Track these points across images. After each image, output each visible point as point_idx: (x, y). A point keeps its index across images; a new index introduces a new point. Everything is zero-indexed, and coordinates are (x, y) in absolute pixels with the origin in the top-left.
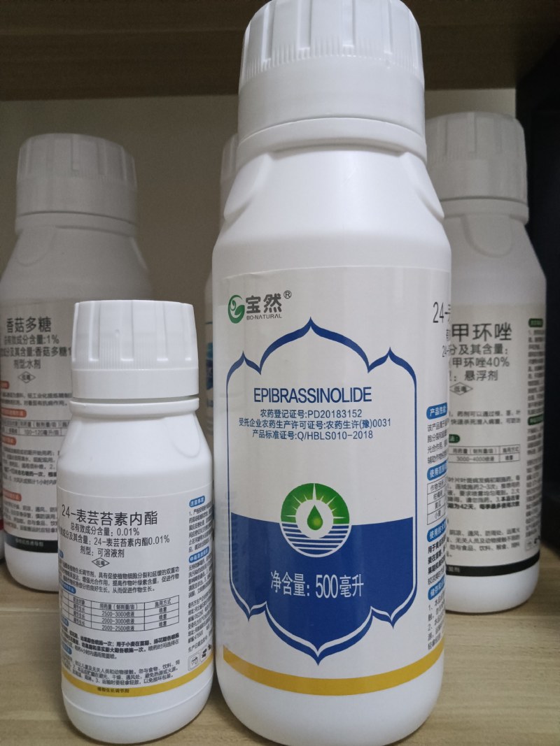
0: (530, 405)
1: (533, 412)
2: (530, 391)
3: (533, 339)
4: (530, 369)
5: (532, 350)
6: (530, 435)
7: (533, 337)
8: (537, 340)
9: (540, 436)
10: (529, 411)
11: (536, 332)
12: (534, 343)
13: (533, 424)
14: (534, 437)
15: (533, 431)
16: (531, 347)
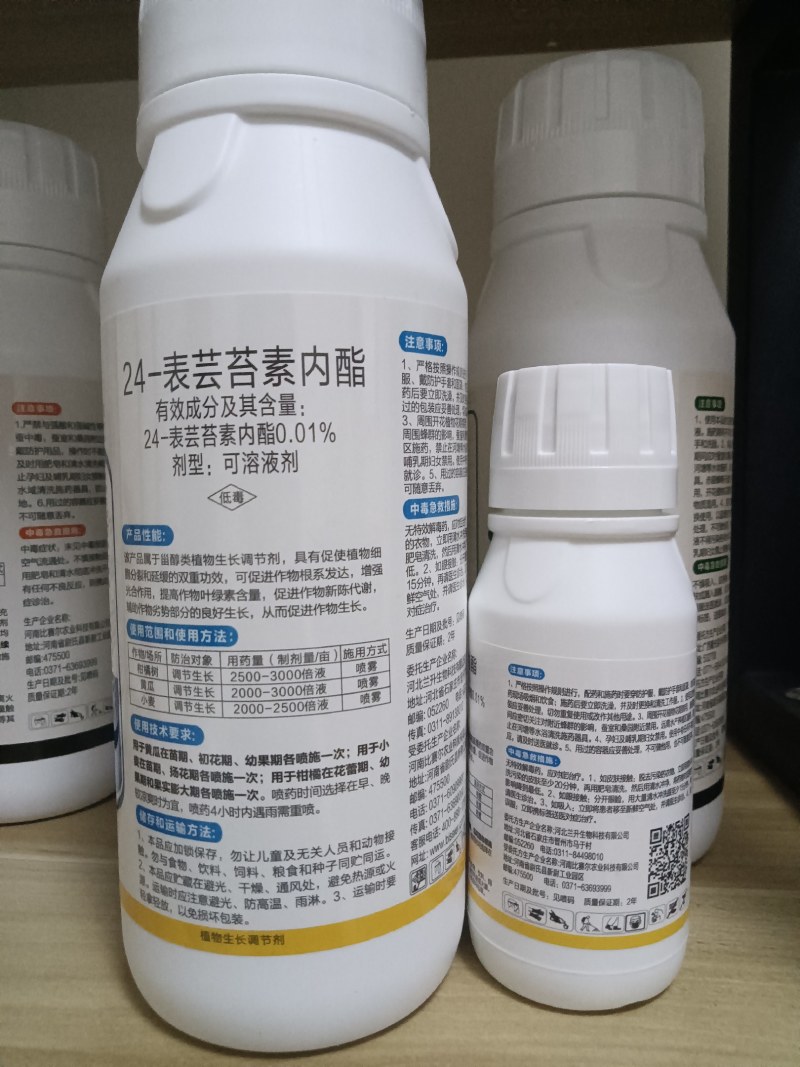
0: (697, 541)
1: (703, 552)
2: (697, 517)
3: (704, 430)
4: (697, 481)
5: (701, 449)
6: (699, 590)
7: (704, 429)
8: (711, 432)
9: (718, 592)
10: (696, 551)
11: (708, 419)
12: (706, 437)
13: (704, 571)
14: (707, 594)
15: (703, 583)
16: (698, 443)
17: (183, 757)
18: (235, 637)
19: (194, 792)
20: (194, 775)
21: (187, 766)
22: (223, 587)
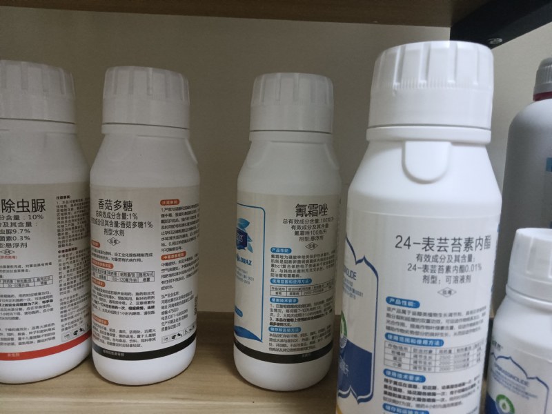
17: (415, 387)
18: (443, 343)
19: (419, 400)
20: (420, 393)
21: (417, 390)
22: (440, 325)
